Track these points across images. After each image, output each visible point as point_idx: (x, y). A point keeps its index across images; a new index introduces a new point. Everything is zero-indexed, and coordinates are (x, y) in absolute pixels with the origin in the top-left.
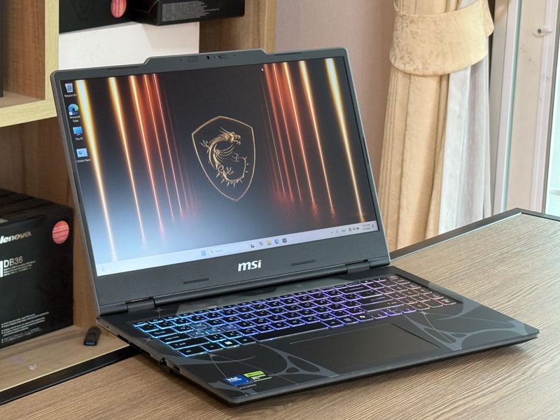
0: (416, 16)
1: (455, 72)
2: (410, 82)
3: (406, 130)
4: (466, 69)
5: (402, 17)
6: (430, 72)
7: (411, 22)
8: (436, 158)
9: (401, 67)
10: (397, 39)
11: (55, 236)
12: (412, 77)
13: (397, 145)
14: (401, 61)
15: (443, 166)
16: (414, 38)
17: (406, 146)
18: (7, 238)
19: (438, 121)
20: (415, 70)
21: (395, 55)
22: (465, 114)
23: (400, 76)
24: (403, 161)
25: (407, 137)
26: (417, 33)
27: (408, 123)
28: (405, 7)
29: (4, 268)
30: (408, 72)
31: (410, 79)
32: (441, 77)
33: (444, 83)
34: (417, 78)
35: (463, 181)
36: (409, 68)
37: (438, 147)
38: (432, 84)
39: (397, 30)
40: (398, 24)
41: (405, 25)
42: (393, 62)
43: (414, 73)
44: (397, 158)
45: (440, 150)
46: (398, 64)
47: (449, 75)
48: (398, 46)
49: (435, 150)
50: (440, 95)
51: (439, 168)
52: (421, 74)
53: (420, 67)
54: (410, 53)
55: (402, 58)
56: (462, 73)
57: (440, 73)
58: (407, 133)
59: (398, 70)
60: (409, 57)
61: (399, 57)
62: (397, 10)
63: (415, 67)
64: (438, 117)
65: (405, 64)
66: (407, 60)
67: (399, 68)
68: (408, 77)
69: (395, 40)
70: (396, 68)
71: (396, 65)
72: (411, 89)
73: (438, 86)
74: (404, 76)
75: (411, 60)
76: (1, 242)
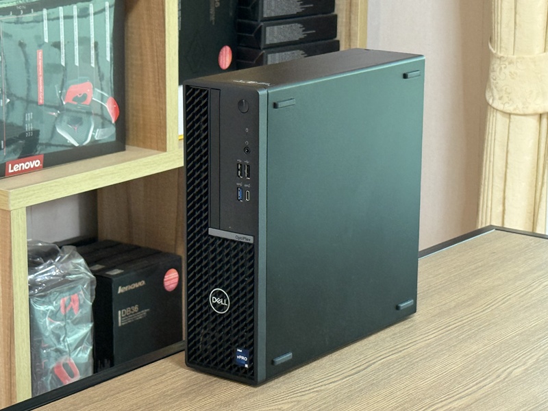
0: (515, 56)
2: (510, 121)
3: (506, 167)
5: (500, 58)
6: (530, 111)
7: (510, 63)
9: (500, 107)
11: (166, 284)
12: (512, 116)
13: (498, 183)
14: (500, 102)
16: (513, 78)
17: (507, 183)
18: (125, 288)
20: (515, 109)
21: (493, 96)
23: (499, 116)
24: (504, 198)
25: (508, 175)
26: (516, 74)
27: (509, 162)
28: (502, 49)
29: (122, 317)
30: (508, 112)
31: (510, 118)
32: (540, 115)
33: (544, 120)
34: (517, 117)
36: (509, 108)
38: (533, 122)
39: (494, 71)
40: (495, 66)
41: (503, 66)
42: (490, 102)
43: (514, 112)
44: (498, 195)
46: (497, 104)
48: (496, 87)
50: (540, 133)
52: (522, 113)
53: (520, 106)
54: (509, 93)
55: (500, 98)
57: (541, 111)
58: (508, 171)
59: (497, 110)
60: (508, 97)
61: (497, 97)
62: (494, 52)
63: (515, 106)
64: (538, 154)
65: (504, 105)
66: (506, 99)
67: (498, 108)
68: (508, 116)
69: (492, 80)
70: (494, 108)
71: (495, 105)
72: (511, 128)
73: (537, 124)
74: (503, 116)
75: (510, 100)
76: (119, 292)
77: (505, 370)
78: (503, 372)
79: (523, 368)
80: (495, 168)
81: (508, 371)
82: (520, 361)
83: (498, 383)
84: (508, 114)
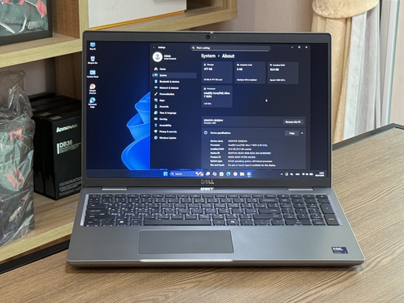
1: (355, 16)
2: (326, 23)
4: (363, 13)
6: (339, 16)
8: (343, 74)
9: (320, 13)
12: (327, 20)
14: (320, 9)
15: (347, 79)
18: (61, 129)
19: (344, 49)
20: (329, 15)
21: (316, 5)
22: (362, 44)
23: (319, 19)
29: (60, 148)
30: (325, 16)
31: (326, 20)
32: (346, 19)
33: (349, 23)
34: (330, 20)
35: (361, 89)
36: (325, 14)
37: (345, 67)
38: (341, 24)
42: (314, 9)
43: (328, 16)
45: (346, 68)
46: (318, 11)
47: (351, 18)
49: (343, 68)
50: (346, 32)
51: (345, 81)
52: (333, 17)
53: (333, 12)
54: (326, 3)
55: (320, 7)
56: (361, 16)
57: (346, 16)
59: (318, 15)
60: (325, 6)
61: (318, 6)
63: (329, 13)
64: (344, 46)
65: (322, 11)
66: (324, 8)
67: (319, 14)
68: (324, 19)
70: (316, 14)
71: (316, 12)
72: (327, 28)
73: (344, 25)
74: (322, 19)
75: (326, 8)
76: (57, 131)
77: (375, 259)
78: (373, 261)
79: (391, 258)
81: (378, 260)
82: (389, 251)
83: (366, 271)
84: (325, 18)
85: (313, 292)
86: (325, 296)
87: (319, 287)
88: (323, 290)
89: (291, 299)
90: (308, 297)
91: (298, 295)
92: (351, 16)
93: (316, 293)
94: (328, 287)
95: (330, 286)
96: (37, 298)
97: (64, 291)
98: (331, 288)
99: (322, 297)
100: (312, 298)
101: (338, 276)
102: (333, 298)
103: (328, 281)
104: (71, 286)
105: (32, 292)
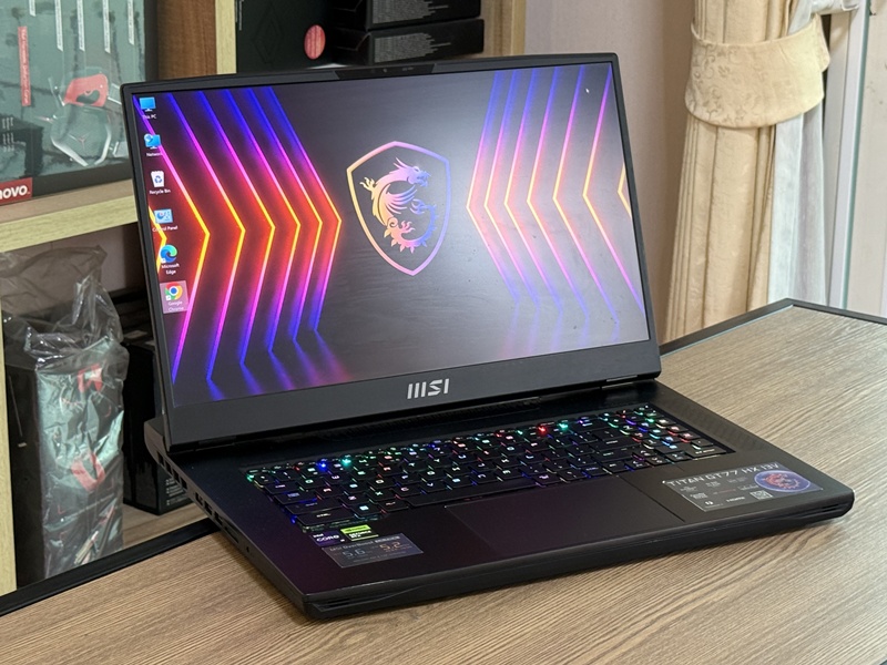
0: (727, 45)
1: (783, 122)
2: (717, 138)
3: (711, 202)
4: (798, 117)
5: (706, 47)
6: (746, 123)
7: (719, 55)
9: (706, 116)
10: (698, 77)
12: (720, 130)
13: (699, 225)
14: (705, 109)
16: (724, 76)
20: (725, 120)
21: (694, 100)
22: (797, 180)
23: (702, 128)
24: (708, 245)
25: (713, 212)
26: (728, 70)
27: (715, 193)
28: (708, 34)
30: (716, 123)
31: (717, 133)
32: (759, 130)
33: (764, 137)
34: (727, 132)
36: (717, 118)
38: (748, 140)
39: (697, 65)
40: (700, 58)
41: (710, 59)
42: (692, 109)
43: (724, 124)
44: (699, 240)
46: (701, 113)
47: (772, 129)
48: (699, 88)
50: (758, 154)
52: (734, 126)
53: (733, 115)
54: (718, 98)
55: (706, 104)
56: (795, 121)
57: (760, 124)
58: (713, 207)
59: (699, 120)
60: (716, 103)
61: (701, 102)
62: (697, 37)
63: (725, 116)
64: (756, 185)
65: (710, 113)
66: (714, 107)
67: (703, 118)
68: (714, 128)
69: (694, 78)
70: (695, 117)
71: (698, 113)
72: (718, 147)
74: (707, 129)
75: (719, 107)
80: (695, 202)
84: (716, 127)
85: (690, 597)
86: (712, 604)
87: (698, 589)
88: (706, 594)
89: (650, 612)
90: (681, 607)
91: (662, 605)
92: (771, 122)
93: (694, 600)
94: (716, 589)
95: (720, 587)
96: (164, 625)
97: (214, 610)
98: (721, 590)
99: (708, 607)
100: (690, 609)
101: (731, 569)
102: (728, 608)
103: (714, 579)
104: (225, 600)
105: (153, 614)
